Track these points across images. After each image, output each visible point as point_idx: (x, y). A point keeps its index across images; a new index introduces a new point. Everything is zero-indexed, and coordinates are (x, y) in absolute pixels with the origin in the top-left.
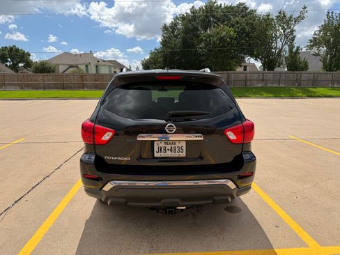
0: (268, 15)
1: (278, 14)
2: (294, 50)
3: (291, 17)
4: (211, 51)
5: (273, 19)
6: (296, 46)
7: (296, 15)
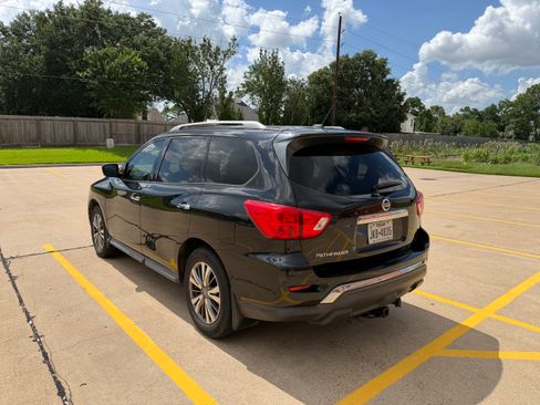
0: (190, 41)
1: (202, 42)
2: (226, 95)
3: (218, 49)
4: (104, 83)
5: (196, 48)
6: (228, 90)
7: (224, 48)
